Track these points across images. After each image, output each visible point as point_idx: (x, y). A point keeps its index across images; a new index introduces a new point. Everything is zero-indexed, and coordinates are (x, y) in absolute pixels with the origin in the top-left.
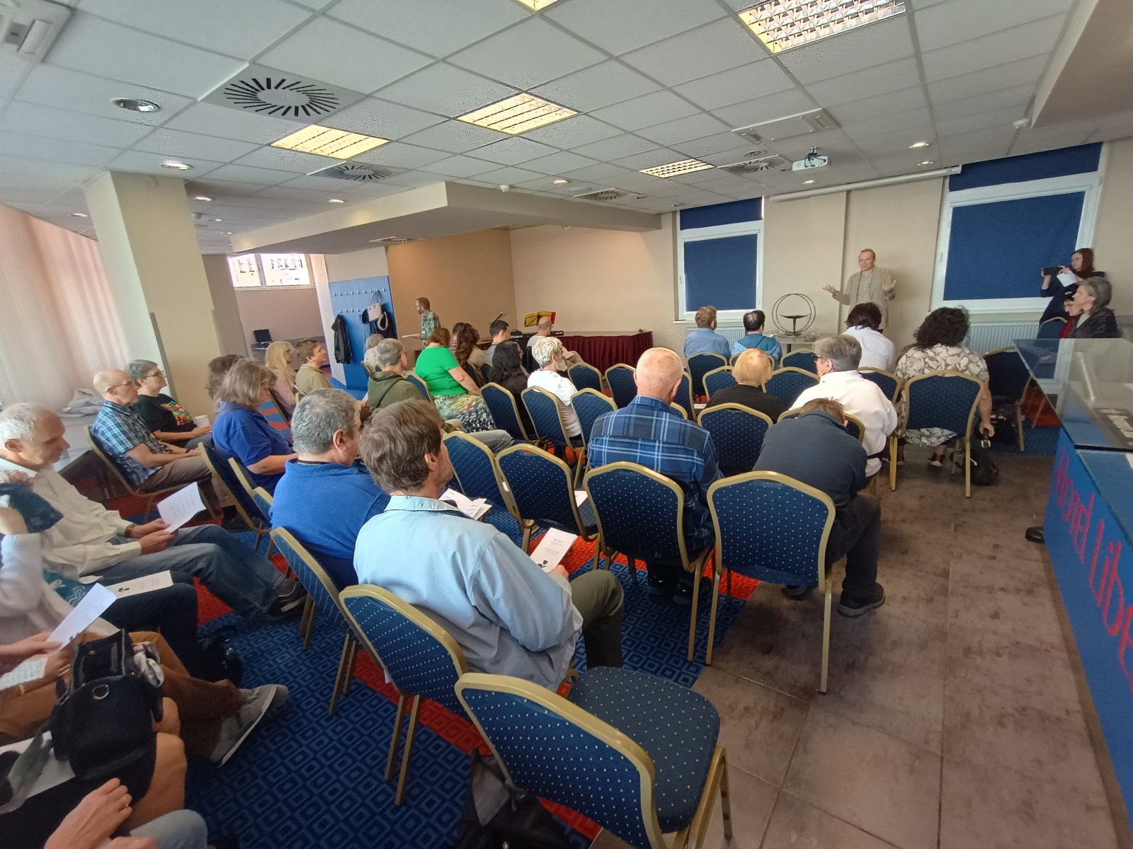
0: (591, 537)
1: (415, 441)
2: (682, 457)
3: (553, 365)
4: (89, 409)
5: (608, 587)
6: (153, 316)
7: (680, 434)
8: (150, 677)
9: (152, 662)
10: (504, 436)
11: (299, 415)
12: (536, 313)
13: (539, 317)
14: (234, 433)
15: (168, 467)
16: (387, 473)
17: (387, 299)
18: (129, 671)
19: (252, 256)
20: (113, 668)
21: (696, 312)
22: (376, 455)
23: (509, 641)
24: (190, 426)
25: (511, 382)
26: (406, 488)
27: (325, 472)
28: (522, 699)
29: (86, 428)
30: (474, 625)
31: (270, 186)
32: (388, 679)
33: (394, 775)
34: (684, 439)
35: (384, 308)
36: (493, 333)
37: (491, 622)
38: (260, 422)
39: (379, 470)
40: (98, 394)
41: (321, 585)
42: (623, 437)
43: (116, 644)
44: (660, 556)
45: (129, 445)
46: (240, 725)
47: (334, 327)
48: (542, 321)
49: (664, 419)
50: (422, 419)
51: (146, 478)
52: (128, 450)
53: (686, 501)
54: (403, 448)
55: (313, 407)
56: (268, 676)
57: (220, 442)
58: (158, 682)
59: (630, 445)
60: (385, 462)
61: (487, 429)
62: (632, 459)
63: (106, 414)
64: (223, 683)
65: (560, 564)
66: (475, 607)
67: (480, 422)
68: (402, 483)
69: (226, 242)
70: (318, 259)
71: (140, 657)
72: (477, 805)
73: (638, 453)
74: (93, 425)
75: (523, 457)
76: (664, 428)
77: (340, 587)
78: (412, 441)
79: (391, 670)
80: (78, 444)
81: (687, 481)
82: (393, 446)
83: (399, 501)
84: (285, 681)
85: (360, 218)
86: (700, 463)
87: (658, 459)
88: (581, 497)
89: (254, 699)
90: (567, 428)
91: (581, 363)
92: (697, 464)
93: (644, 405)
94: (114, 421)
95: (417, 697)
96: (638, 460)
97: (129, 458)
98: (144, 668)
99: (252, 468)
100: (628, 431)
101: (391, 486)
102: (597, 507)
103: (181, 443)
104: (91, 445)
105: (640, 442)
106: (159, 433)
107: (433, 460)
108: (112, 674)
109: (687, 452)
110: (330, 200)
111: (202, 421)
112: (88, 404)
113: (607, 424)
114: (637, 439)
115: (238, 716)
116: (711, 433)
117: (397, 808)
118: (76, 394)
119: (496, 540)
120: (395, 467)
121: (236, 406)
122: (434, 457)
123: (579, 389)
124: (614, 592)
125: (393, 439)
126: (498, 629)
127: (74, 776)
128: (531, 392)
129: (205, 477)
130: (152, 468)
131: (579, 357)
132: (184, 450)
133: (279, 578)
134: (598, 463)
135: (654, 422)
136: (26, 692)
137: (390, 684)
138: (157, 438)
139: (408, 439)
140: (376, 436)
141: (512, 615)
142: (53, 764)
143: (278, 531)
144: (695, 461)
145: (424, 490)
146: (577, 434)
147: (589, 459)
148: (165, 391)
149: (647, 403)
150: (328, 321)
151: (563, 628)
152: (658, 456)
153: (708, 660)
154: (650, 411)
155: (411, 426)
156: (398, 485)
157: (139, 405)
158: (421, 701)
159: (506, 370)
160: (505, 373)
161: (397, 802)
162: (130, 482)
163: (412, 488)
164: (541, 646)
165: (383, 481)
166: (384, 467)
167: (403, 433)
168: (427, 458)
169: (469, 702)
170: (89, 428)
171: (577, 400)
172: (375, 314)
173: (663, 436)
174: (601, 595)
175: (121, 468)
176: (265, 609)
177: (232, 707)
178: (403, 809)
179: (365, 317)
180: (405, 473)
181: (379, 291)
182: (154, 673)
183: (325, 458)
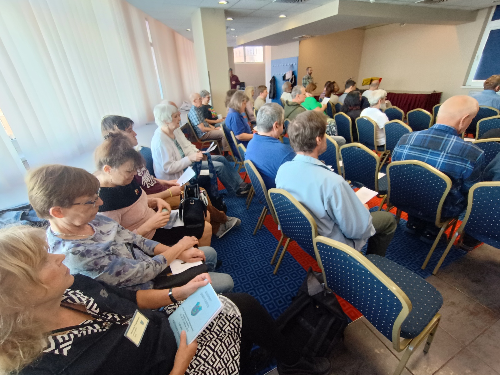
0: (381, 196)
1: (314, 131)
2: (458, 163)
3: (378, 105)
4: (187, 109)
5: (389, 221)
6: (209, 72)
7: (461, 150)
8: (204, 202)
9: (205, 197)
10: (342, 140)
11: (260, 115)
12: (370, 78)
13: (372, 80)
14: (233, 121)
15: (209, 133)
16: (299, 143)
17: (295, 69)
18: (200, 198)
19: (242, 48)
20: (195, 195)
21: (484, 81)
22: (295, 134)
23: (337, 230)
24: (216, 118)
25: (352, 113)
26: (305, 151)
27: (269, 140)
28: (347, 254)
29: (187, 114)
30: (323, 218)
31: (256, 10)
32: (279, 228)
33: (275, 264)
34: (463, 153)
35: (293, 73)
36: (346, 87)
37: (331, 219)
38: (242, 118)
39: (295, 140)
40: (190, 102)
41: (260, 185)
42: (420, 146)
43: (195, 188)
44: (421, 214)
45: (198, 123)
46: (225, 228)
47: (271, 82)
48: (374, 82)
49: (452, 139)
50: (319, 120)
51: (202, 136)
52: (198, 124)
53: (452, 189)
54: (308, 132)
55: (266, 111)
56: (234, 214)
57: (228, 125)
58: (206, 204)
59: (423, 152)
60: (298, 137)
61: (335, 135)
62: (423, 160)
63: (193, 110)
64: (222, 212)
65: (366, 203)
66: (326, 211)
67: (331, 131)
68: (304, 149)
69: (234, 41)
70: (268, 48)
71: (202, 194)
72: (308, 288)
73: (427, 157)
74: (189, 114)
75: (355, 150)
76: (451, 145)
77: (268, 188)
78: (313, 130)
79: (282, 225)
80: (184, 121)
81: (457, 178)
82: (304, 130)
83: (300, 156)
84: (240, 218)
85: (292, 25)
86: (470, 169)
87: (440, 162)
88: (381, 175)
89: (230, 221)
90: (377, 140)
91: (391, 106)
92: (467, 169)
93: (439, 130)
94: (195, 113)
95: (288, 239)
96: (426, 161)
97: (198, 128)
98: (203, 198)
99: (237, 137)
100: (424, 143)
101: (299, 149)
102: (391, 182)
103: (213, 124)
104: (187, 121)
105: (430, 151)
106: (207, 120)
107: (320, 141)
108: (195, 197)
109: (462, 160)
110: (280, 15)
111: (220, 117)
112: (187, 106)
113: (410, 139)
114: (429, 149)
115: (225, 224)
116: (485, 152)
117: (273, 275)
118: (184, 103)
119: (343, 184)
120: (303, 141)
121: (235, 111)
122: (320, 139)
123: (390, 119)
124: (392, 224)
125: (304, 127)
126: (334, 223)
127: (184, 225)
128: (362, 119)
129: (220, 139)
130: (204, 132)
131: (391, 104)
132: (214, 127)
133: (241, 181)
134: (399, 158)
135: (444, 141)
136: (172, 196)
137: (280, 231)
138: (206, 122)
139: (311, 128)
140: (297, 125)
141: (343, 218)
142: (179, 220)
143: (247, 161)
144: (467, 167)
145: (313, 154)
146: (382, 144)
147: (392, 156)
148: (210, 104)
149: (442, 128)
150: (268, 79)
151: (365, 233)
152: (441, 160)
153: (435, 272)
154: (443, 134)
155: (314, 122)
156: (302, 149)
157: (202, 108)
158: (290, 241)
159: (350, 106)
160: (350, 108)
161: (274, 273)
162: (198, 136)
163: (308, 152)
164: (352, 236)
165: (295, 146)
166: (298, 140)
167: (309, 125)
168: (317, 139)
169: (318, 248)
170: (188, 115)
171: (388, 127)
172: (289, 76)
173: (449, 148)
174: (385, 223)
175: (195, 130)
176: (236, 191)
177: (224, 221)
178: (276, 276)
179: (284, 78)
180: (306, 144)
181: (292, 65)
182: (205, 201)
183: (268, 134)
